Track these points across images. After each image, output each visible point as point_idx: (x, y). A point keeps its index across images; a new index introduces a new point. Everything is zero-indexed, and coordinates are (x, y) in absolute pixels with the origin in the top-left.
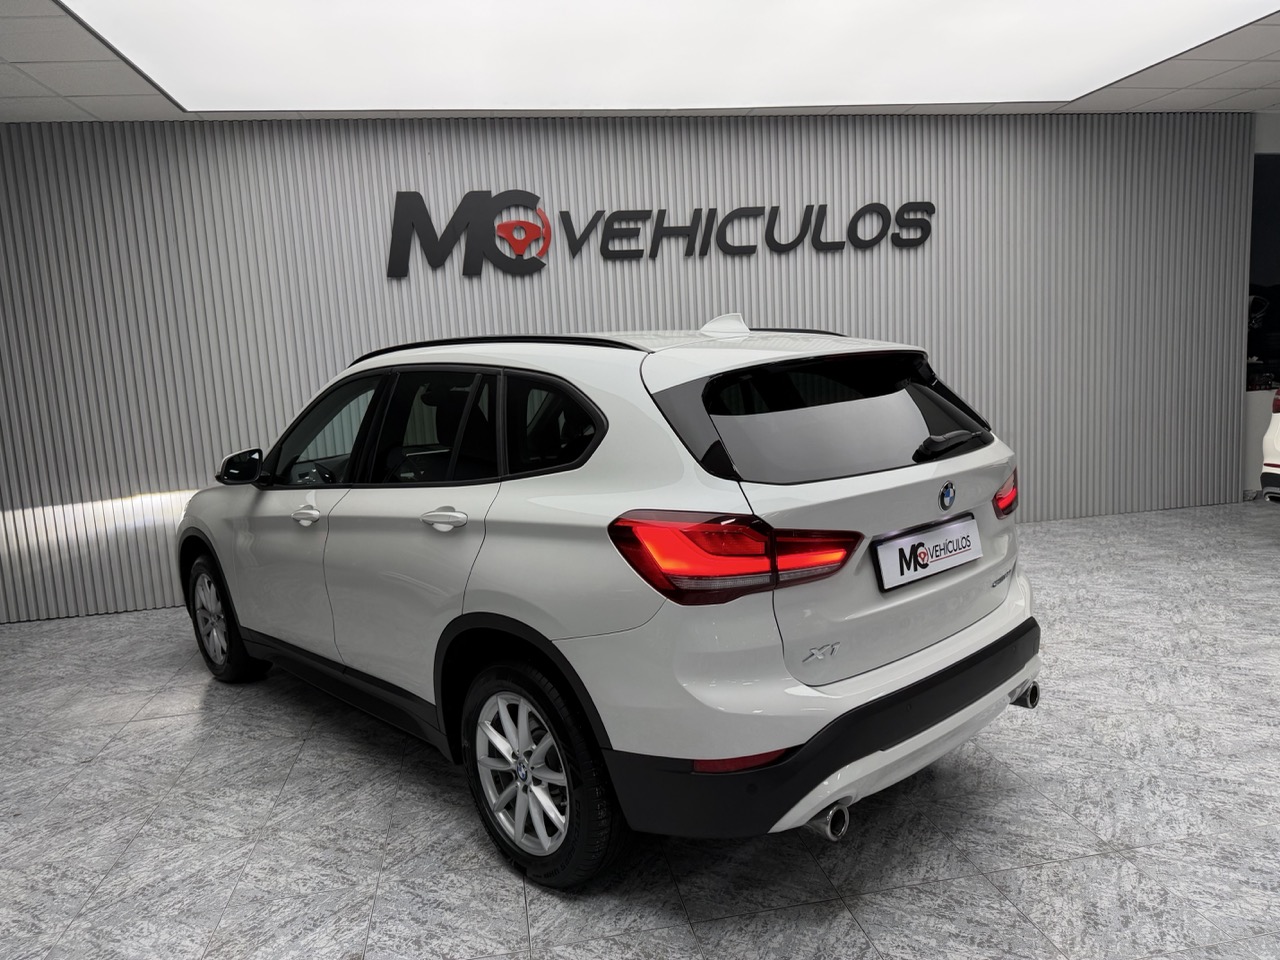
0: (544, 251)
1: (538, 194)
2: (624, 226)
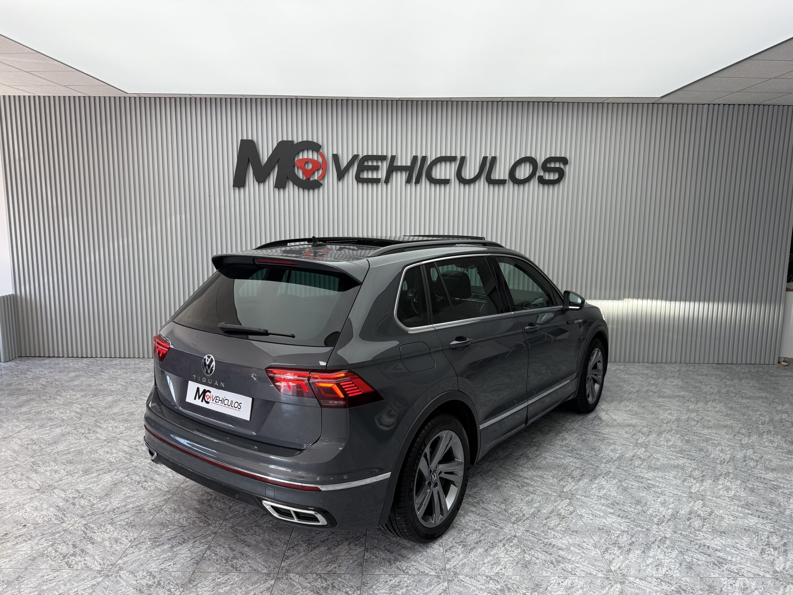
0: (322, 176)
1: (320, 143)
2: (370, 164)
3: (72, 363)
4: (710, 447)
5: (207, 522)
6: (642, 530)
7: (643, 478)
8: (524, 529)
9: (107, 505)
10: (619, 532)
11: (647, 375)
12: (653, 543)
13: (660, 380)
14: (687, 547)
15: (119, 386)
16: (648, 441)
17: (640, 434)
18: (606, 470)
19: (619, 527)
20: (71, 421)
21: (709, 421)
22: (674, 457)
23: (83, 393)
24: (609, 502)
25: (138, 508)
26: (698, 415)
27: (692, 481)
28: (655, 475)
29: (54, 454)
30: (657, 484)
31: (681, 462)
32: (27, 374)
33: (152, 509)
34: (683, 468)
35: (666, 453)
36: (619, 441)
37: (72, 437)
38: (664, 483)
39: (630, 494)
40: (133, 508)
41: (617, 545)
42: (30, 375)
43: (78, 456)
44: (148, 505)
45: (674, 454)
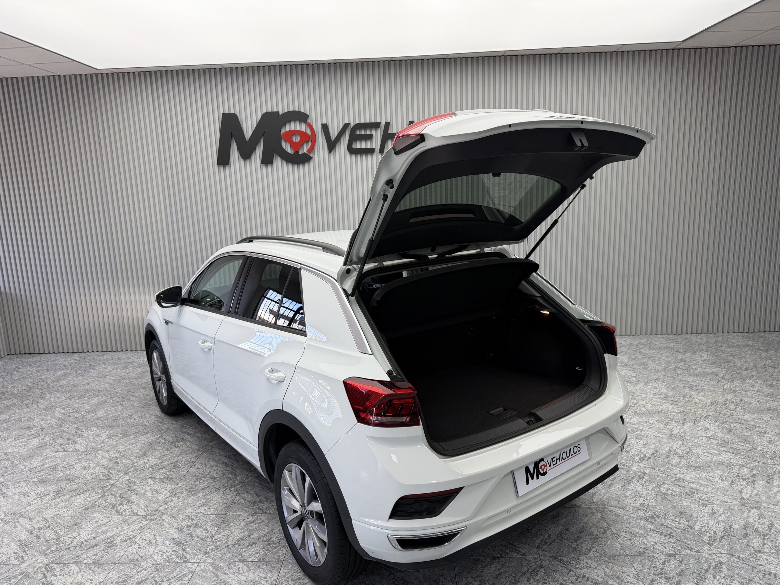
0: (312, 149)
1: (308, 113)
2: (363, 132)
3: (61, 360)
4: (755, 437)
5: (185, 557)
6: (692, 553)
7: (683, 480)
8: (551, 555)
9: (75, 538)
10: (664, 557)
11: (672, 348)
12: (707, 571)
13: (688, 355)
14: (749, 576)
15: (107, 385)
16: (684, 432)
17: (674, 423)
18: (640, 471)
19: (663, 549)
20: (51, 429)
21: (750, 403)
22: (716, 452)
23: (68, 395)
24: (648, 515)
25: (108, 540)
26: (736, 396)
27: (742, 483)
28: (697, 476)
29: (26, 471)
30: (702, 489)
31: (725, 457)
32: (13, 374)
33: (124, 542)
34: (728, 466)
35: (706, 447)
36: (651, 433)
37: (49, 449)
38: (709, 486)
39: (672, 504)
40: (103, 541)
41: (663, 576)
42: (16, 375)
43: (52, 473)
44: (120, 535)
45: (716, 447)
